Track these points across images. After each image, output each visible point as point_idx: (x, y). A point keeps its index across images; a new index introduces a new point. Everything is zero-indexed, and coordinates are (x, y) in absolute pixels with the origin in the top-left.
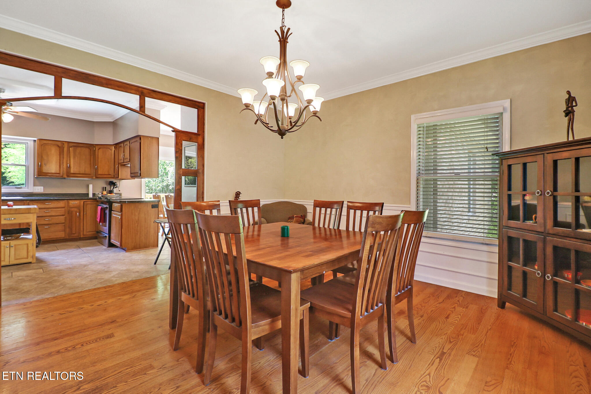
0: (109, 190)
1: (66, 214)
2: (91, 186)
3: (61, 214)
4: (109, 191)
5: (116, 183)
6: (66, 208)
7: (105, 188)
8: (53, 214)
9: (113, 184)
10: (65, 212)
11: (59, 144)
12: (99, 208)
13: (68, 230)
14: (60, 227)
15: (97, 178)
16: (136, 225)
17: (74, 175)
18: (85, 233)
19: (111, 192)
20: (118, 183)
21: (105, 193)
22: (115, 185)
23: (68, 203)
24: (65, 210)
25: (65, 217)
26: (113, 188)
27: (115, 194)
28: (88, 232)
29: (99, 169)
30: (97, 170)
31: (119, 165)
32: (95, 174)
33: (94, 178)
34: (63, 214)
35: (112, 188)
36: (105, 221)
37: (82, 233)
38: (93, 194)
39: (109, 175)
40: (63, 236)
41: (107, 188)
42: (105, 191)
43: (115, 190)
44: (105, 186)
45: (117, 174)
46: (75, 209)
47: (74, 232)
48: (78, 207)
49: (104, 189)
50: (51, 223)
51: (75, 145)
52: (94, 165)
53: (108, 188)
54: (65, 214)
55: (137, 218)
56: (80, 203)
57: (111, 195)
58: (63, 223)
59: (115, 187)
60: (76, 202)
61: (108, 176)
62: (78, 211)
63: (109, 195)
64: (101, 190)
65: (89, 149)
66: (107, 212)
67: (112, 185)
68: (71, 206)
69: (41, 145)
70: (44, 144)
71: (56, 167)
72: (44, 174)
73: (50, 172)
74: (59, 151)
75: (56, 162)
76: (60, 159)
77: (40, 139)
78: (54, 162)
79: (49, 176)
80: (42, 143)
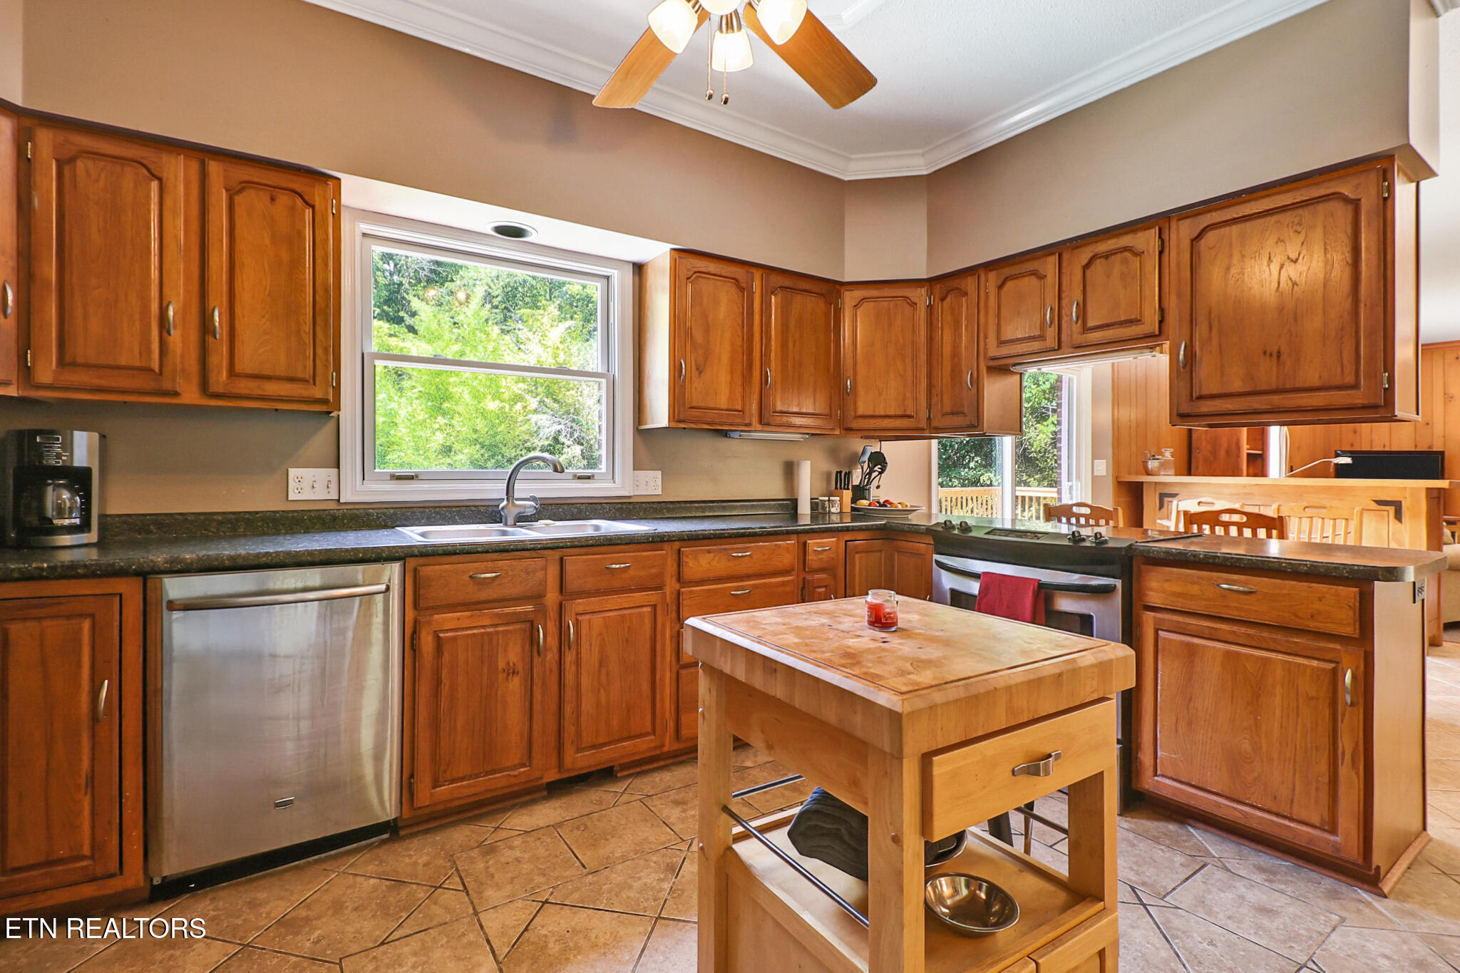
2: (806, 468)
10: (794, 591)
11: (739, 273)
21: (847, 496)
23: (804, 548)
24: (794, 581)
29: (861, 390)
32: (844, 414)
33: (838, 432)
42: (847, 488)
45: (970, 410)
46: (824, 579)
51: (788, 282)
52: (839, 376)
56: (837, 547)
60: (828, 545)
61: (901, 420)
62: (832, 584)
65: (824, 299)
68: (813, 565)
69: (688, 279)
70: (695, 272)
71: (731, 384)
72: (695, 413)
73: (713, 405)
74: (741, 307)
75: (732, 359)
76: (742, 346)
77: (683, 253)
78: (725, 358)
79: (708, 424)
80: (688, 270)
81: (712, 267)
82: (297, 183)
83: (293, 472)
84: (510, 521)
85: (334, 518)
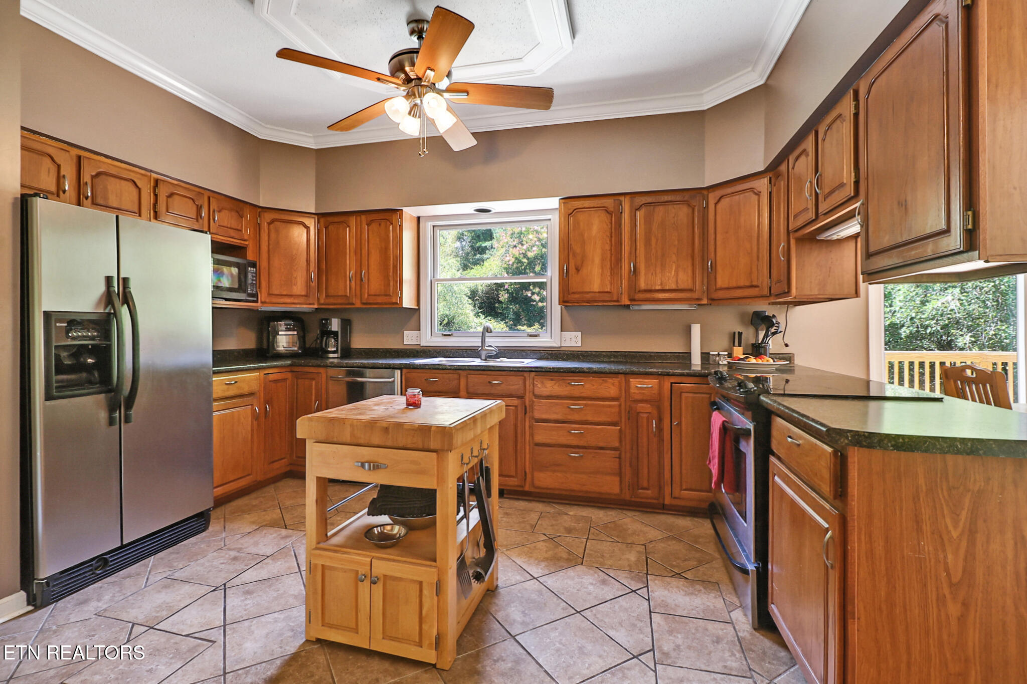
0: (754, 342)
1: (623, 420)
2: (696, 329)
3: (609, 420)
4: (753, 345)
5: (774, 316)
6: (623, 400)
7: (740, 334)
8: (590, 418)
9: (764, 321)
10: (620, 412)
11: (609, 202)
12: (717, 419)
13: (628, 472)
14: (608, 460)
15: (713, 301)
16: (954, 609)
17: (648, 296)
18: (676, 493)
19: (758, 350)
20: (780, 319)
21: (738, 352)
22: (772, 325)
23: (627, 383)
24: (620, 406)
25: (620, 430)
26: (766, 336)
27: (774, 356)
28: (685, 490)
29: (719, 268)
30: (710, 273)
31: (792, 242)
32: (708, 288)
33: (705, 301)
34: (616, 419)
35: (762, 334)
36: (738, 486)
37: (667, 490)
38: (702, 353)
39: (752, 286)
40: (616, 490)
41: (743, 336)
42: (740, 345)
43: (774, 345)
44: (738, 329)
45: (784, 278)
46: (647, 407)
47: (645, 485)
48: (656, 402)
49: (736, 338)
50: (582, 443)
51: (649, 199)
52: (703, 260)
53: (749, 336)
54: (621, 417)
55: (954, 561)
56: (660, 386)
57: (760, 362)
58: (615, 449)
59: (773, 330)
60: (650, 383)
61: (750, 291)
62: (655, 412)
63: (753, 360)
64: (725, 342)
65: (689, 205)
66: (749, 448)
67: (764, 326)
68: (637, 397)
69: (569, 215)
70: (575, 210)
71: (602, 275)
72: (577, 296)
73: (588, 290)
74: (609, 224)
75: (603, 260)
76: (611, 250)
77: (566, 200)
78: (597, 260)
79: (587, 302)
80: (569, 209)
81: (587, 203)
82: (386, 216)
83: (405, 332)
84: (483, 357)
85: (418, 352)
